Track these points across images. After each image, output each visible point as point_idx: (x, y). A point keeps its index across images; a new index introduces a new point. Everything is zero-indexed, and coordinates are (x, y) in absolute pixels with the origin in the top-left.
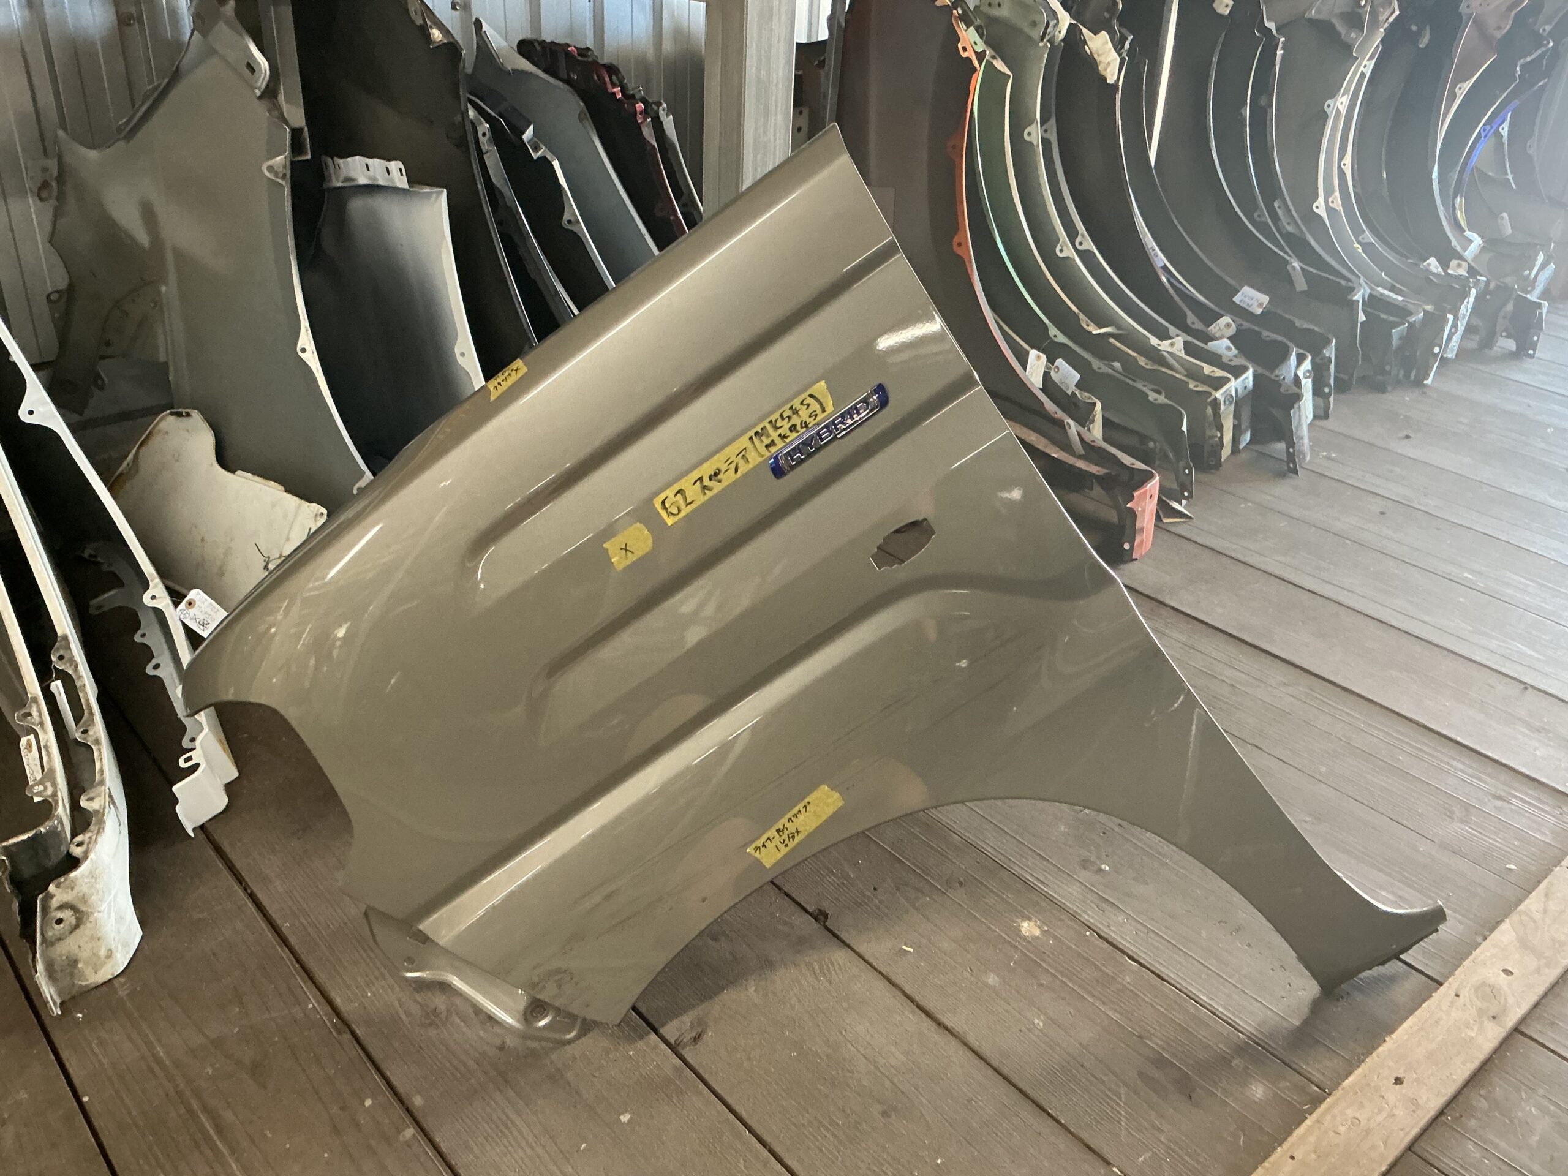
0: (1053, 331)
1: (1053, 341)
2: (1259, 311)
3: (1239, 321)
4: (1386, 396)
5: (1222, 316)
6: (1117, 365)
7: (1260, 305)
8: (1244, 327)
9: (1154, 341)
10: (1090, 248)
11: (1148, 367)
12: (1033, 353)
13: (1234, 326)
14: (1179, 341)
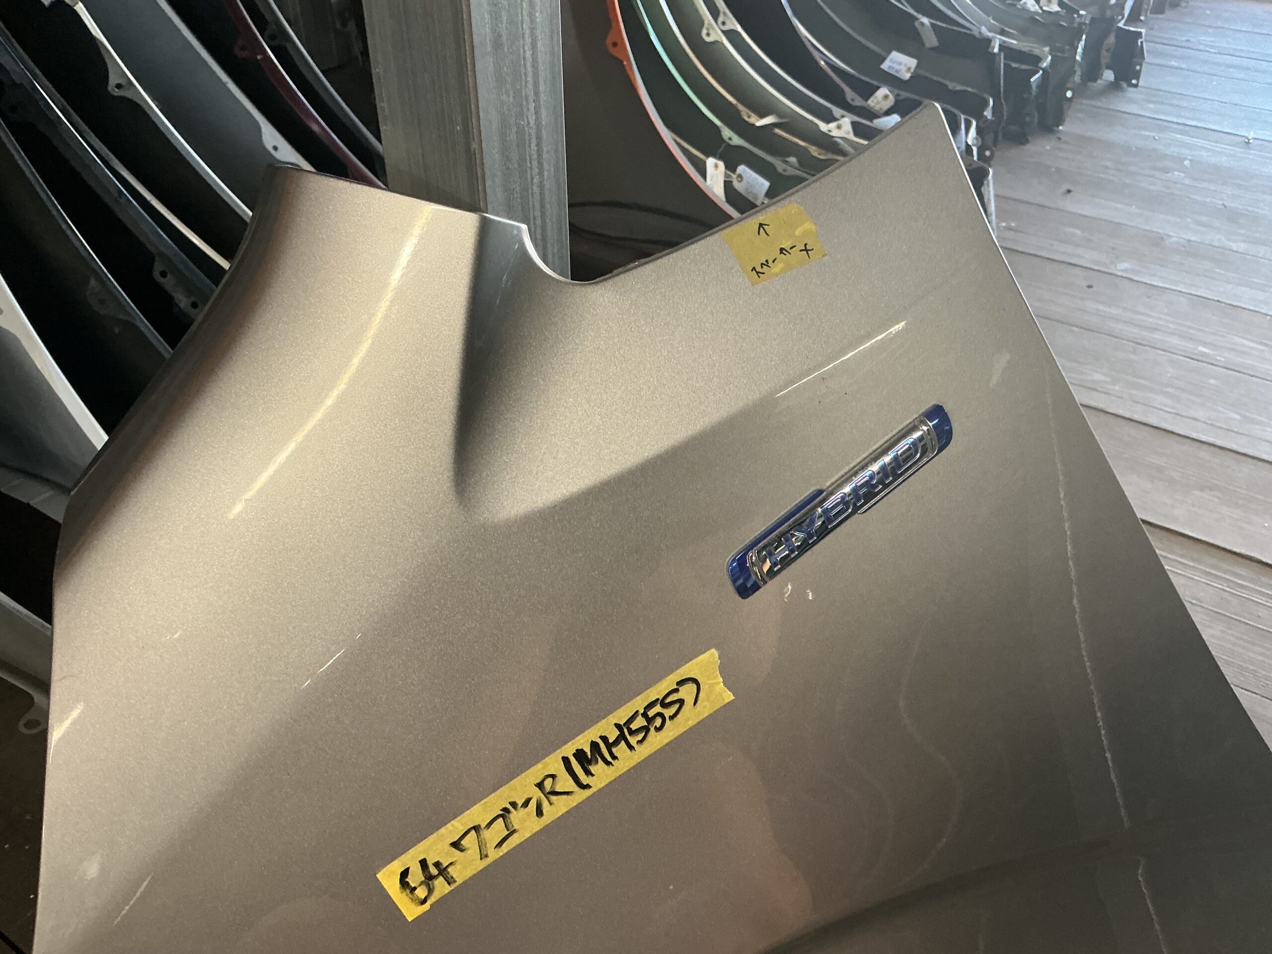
0: (727, 133)
1: (729, 145)
2: (907, 76)
3: (897, 91)
4: (1030, 148)
5: (878, 88)
6: (793, 160)
7: (909, 69)
8: (901, 98)
9: (823, 127)
10: (733, 28)
11: (822, 157)
12: (711, 162)
13: (891, 97)
14: (846, 122)
